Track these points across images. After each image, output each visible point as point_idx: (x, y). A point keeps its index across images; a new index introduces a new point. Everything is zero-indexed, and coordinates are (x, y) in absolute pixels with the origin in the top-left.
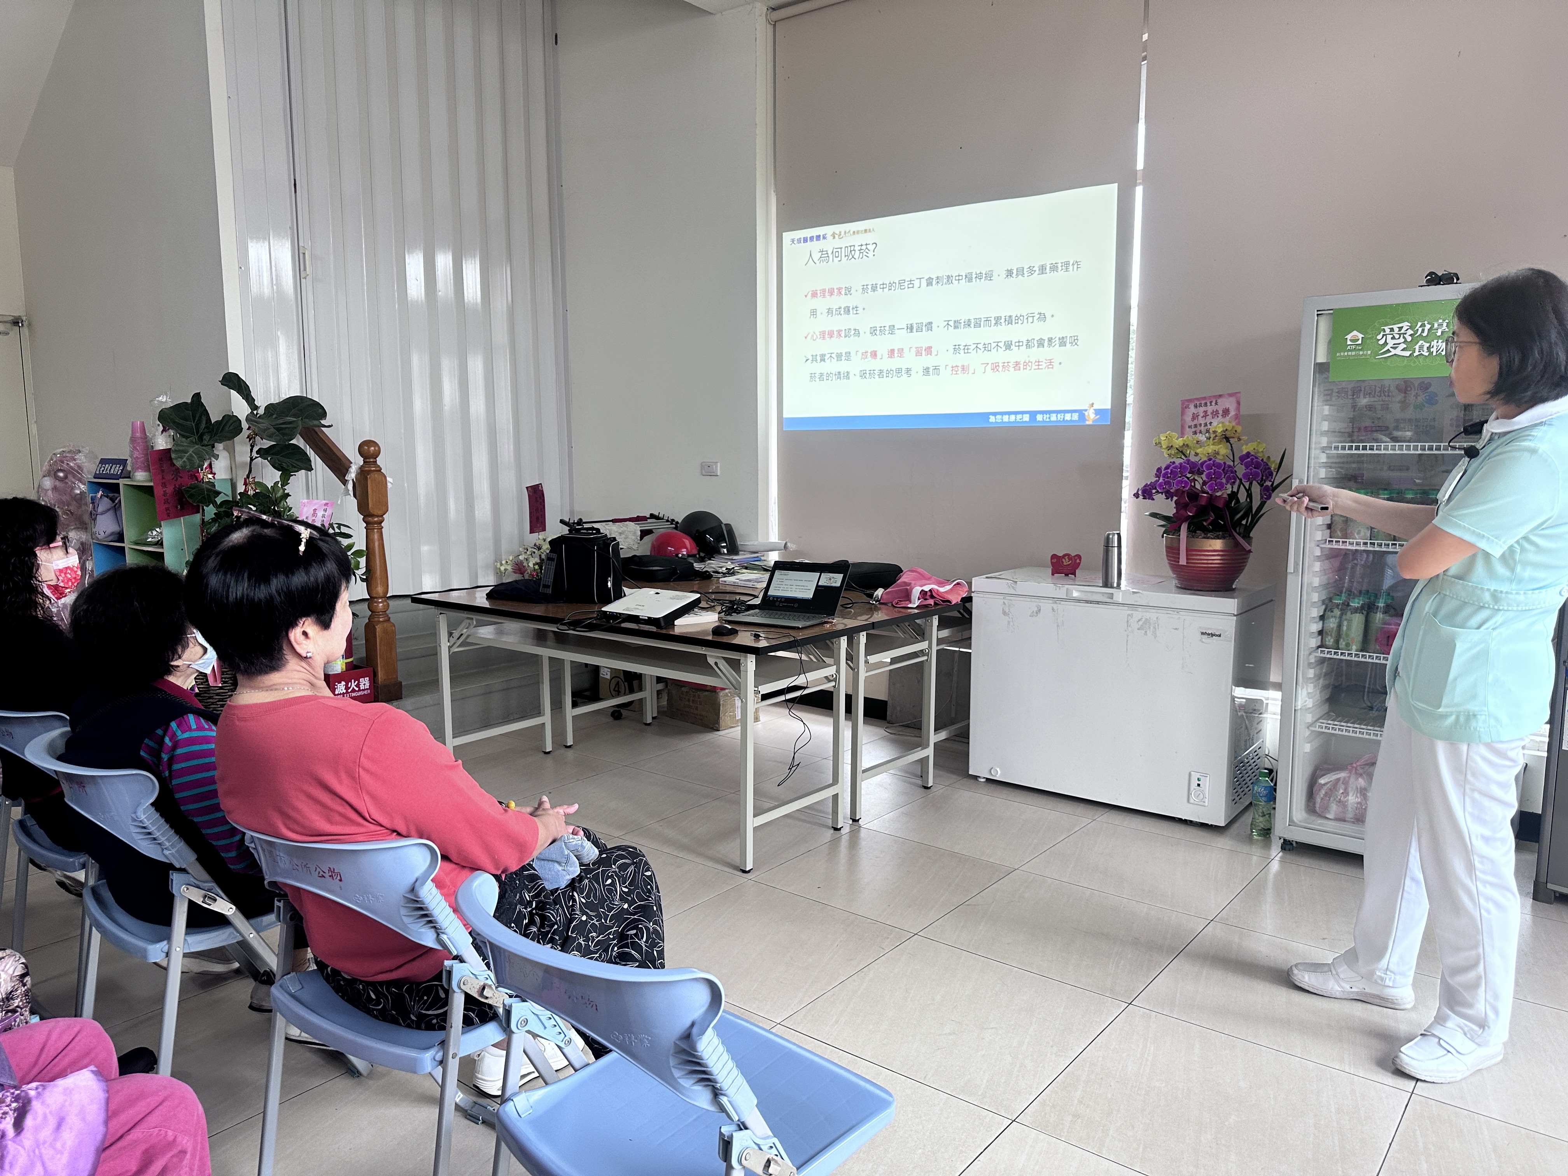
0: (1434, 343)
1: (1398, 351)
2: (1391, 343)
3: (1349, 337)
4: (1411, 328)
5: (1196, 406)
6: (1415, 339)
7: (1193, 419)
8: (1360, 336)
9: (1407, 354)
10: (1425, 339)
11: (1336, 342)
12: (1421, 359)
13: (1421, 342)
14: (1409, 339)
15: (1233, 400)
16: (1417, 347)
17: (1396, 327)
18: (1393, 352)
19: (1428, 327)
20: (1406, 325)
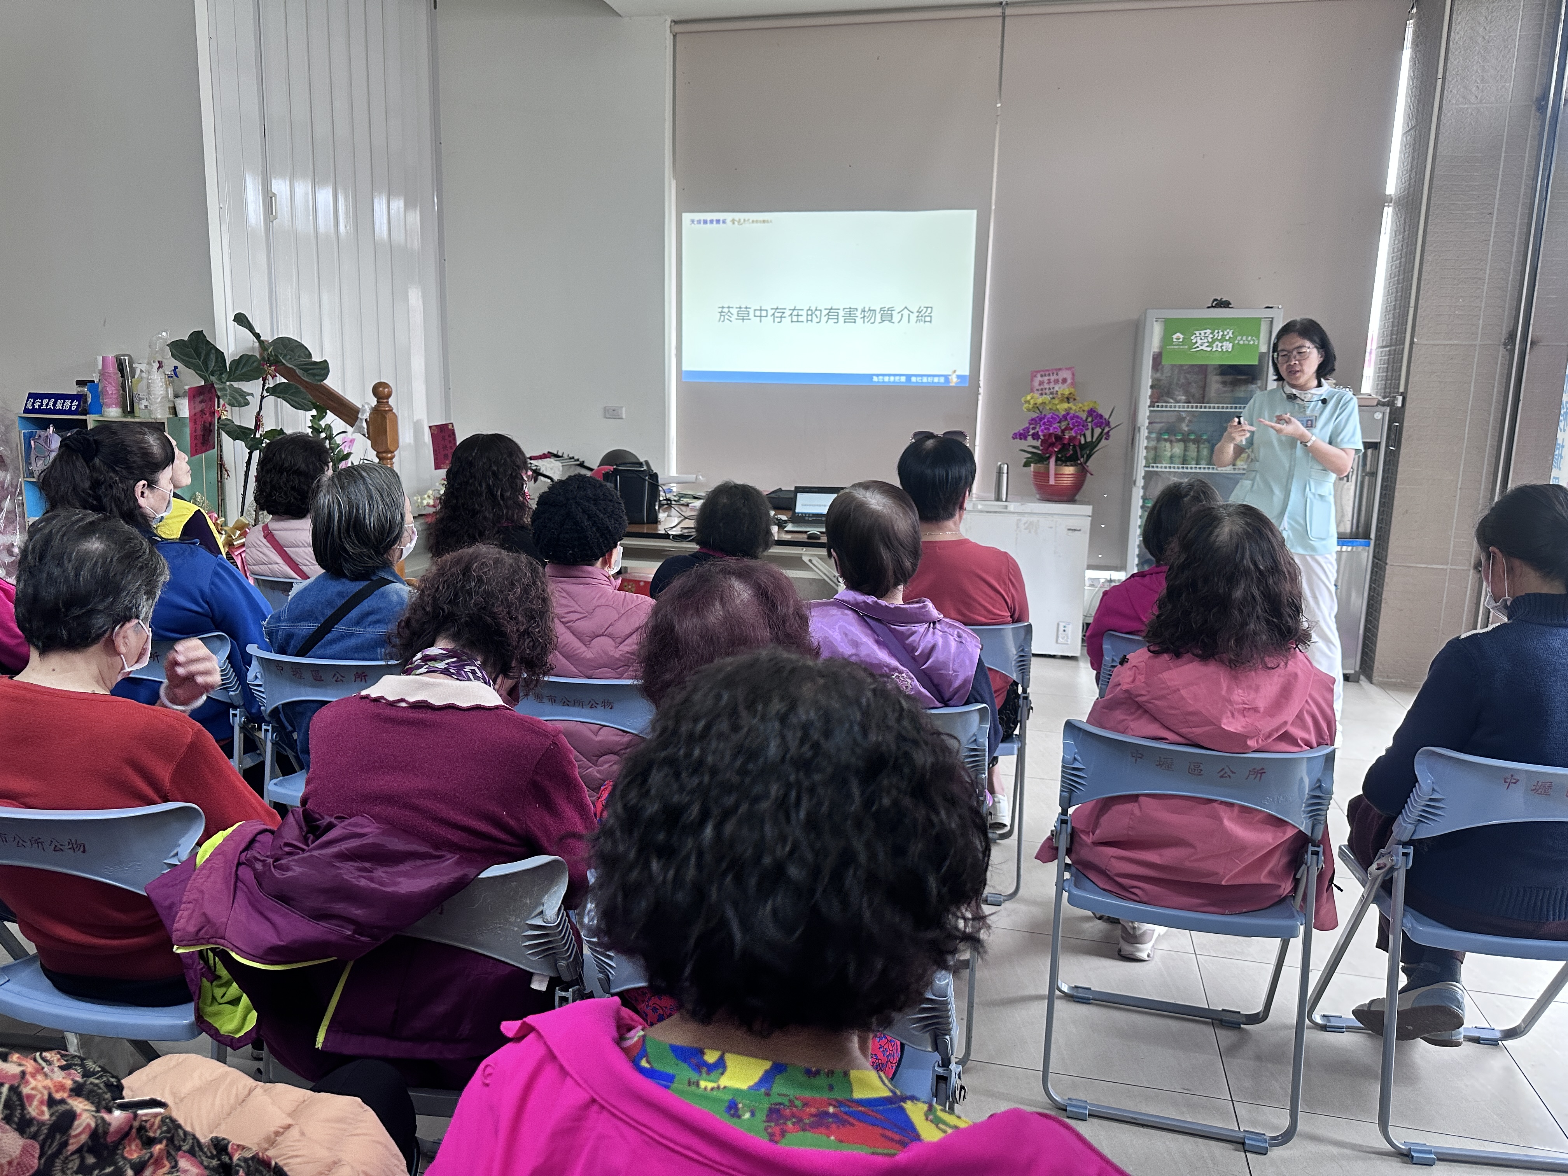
0: (1224, 343)
1: (1203, 348)
2: (1200, 342)
3: (1175, 337)
4: (1212, 333)
5: (1042, 376)
6: (1214, 341)
7: (1040, 384)
8: (1182, 336)
9: (1209, 349)
10: (1220, 341)
11: (1166, 339)
12: (1217, 354)
13: (1217, 343)
14: (1210, 340)
15: (1069, 372)
16: (1214, 345)
17: (1202, 332)
18: (1201, 348)
19: (1221, 333)
20: (1208, 331)
